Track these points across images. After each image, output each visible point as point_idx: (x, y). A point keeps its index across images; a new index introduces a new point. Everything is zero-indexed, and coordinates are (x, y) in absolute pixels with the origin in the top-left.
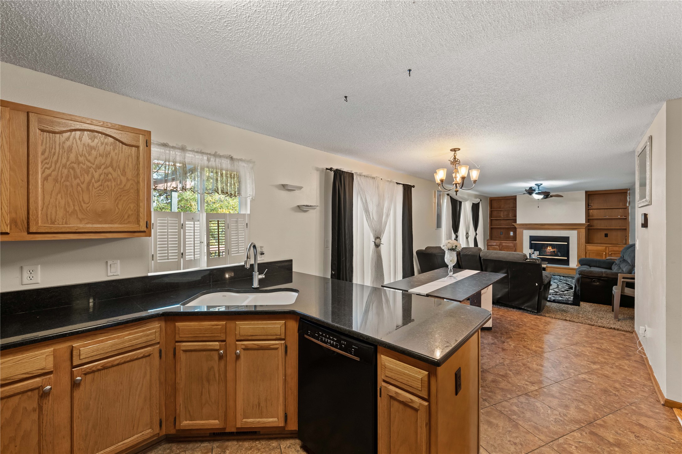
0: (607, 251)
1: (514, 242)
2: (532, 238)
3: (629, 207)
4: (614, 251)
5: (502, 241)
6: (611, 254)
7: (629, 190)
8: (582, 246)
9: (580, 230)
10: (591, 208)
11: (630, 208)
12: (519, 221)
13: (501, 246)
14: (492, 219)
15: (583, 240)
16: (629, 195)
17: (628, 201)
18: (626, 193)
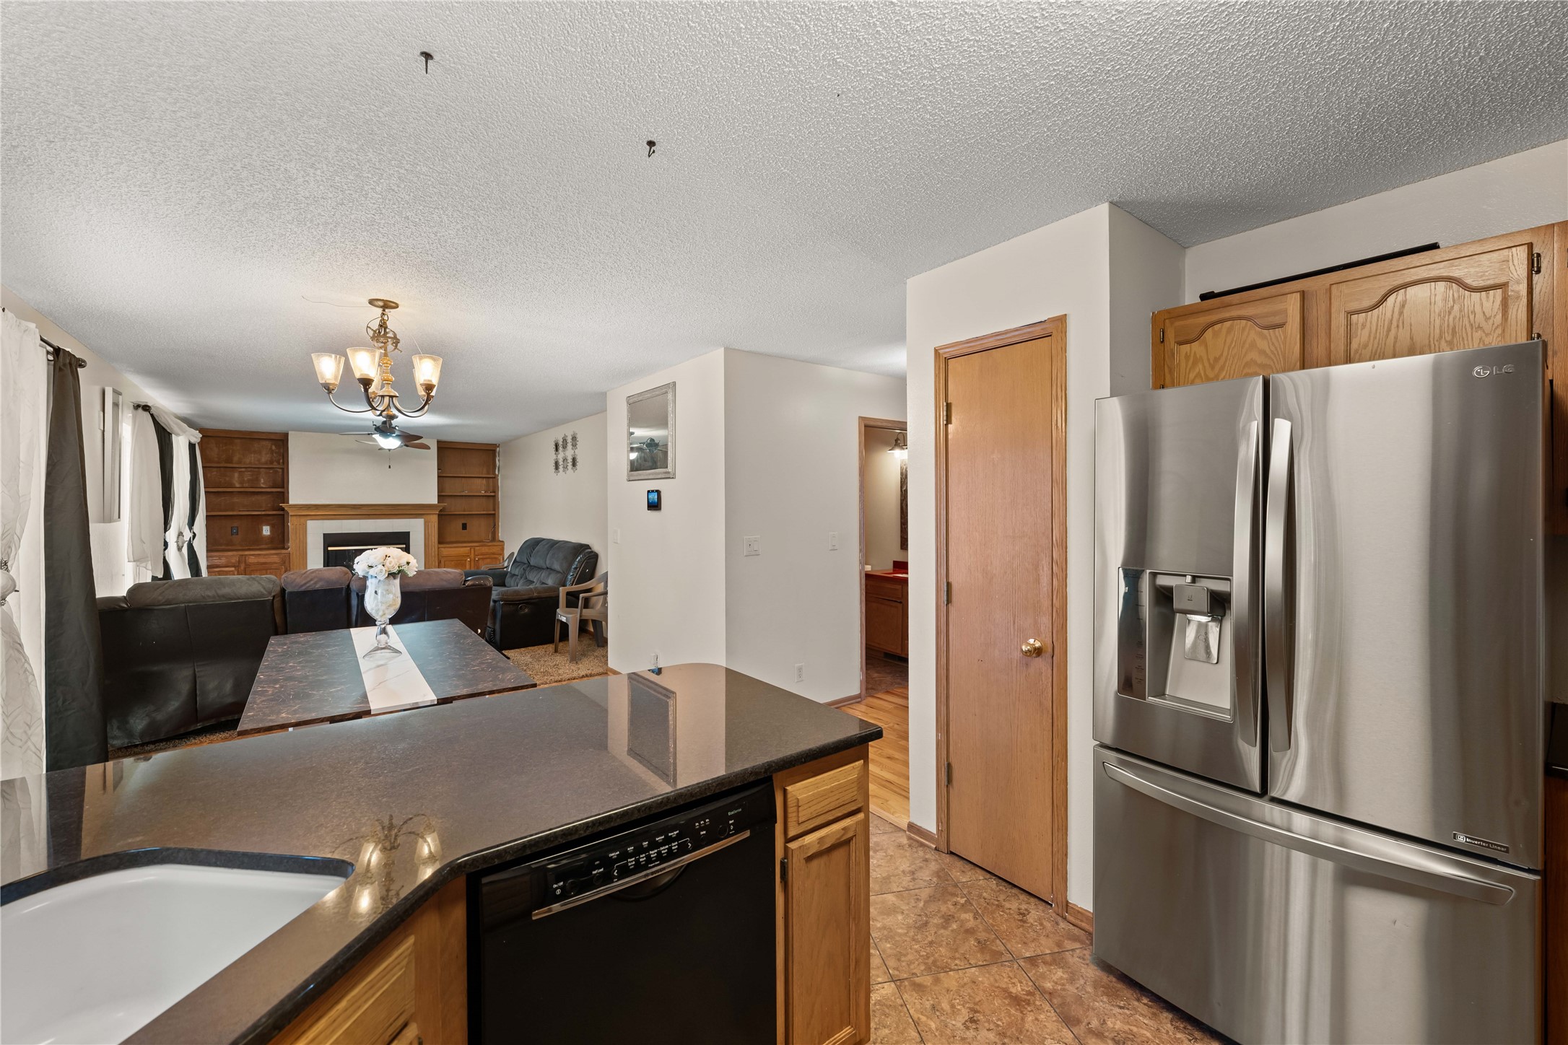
0: (472, 556)
2: (330, 539)
3: (498, 475)
4: (482, 554)
5: (247, 553)
7: (498, 447)
8: (433, 549)
9: (429, 517)
10: (443, 475)
11: (499, 478)
12: (294, 499)
13: (242, 565)
14: (209, 490)
15: (435, 538)
16: (499, 457)
17: (498, 465)
18: (493, 450)
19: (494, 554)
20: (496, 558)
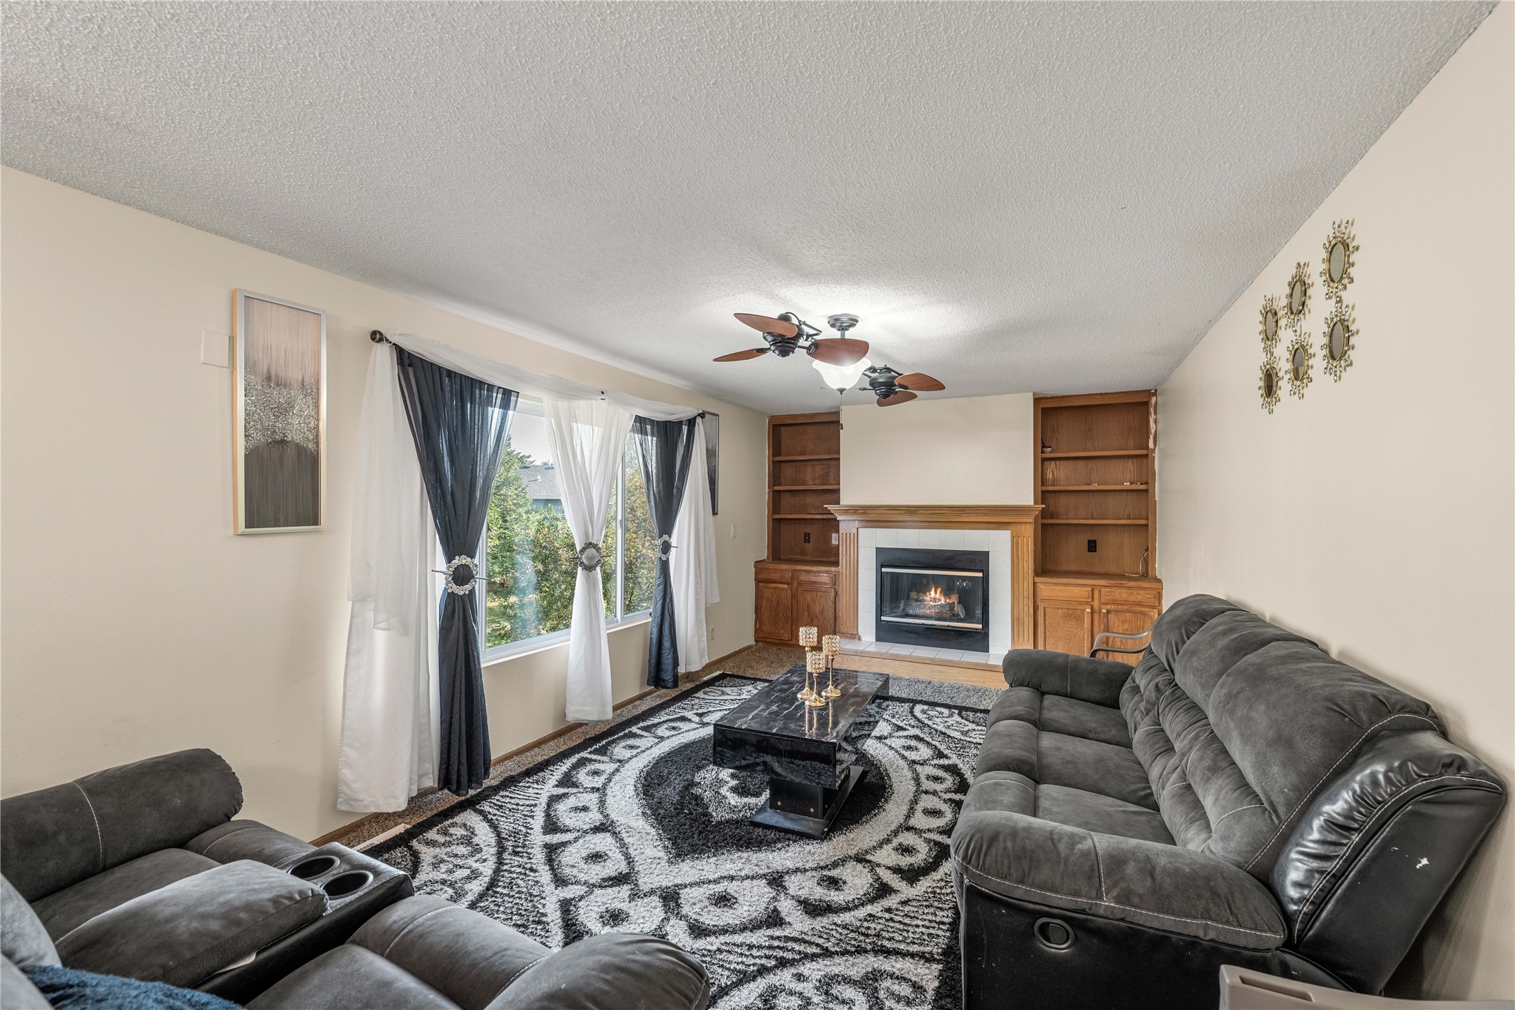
0: (1096, 603)
1: (833, 569)
2: (886, 557)
3: (1153, 450)
4: (1114, 602)
5: (799, 567)
6: (1108, 612)
7: (1155, 394)
8: (1026, 585)
9: (1018, 527)
10: (1053, 455)
11: (1157, 455)
12: (847, 498)
13: (795, 583)
14: (777, 488)
15: (1028, 564)
16: (1155, 414)
17: (1153, 431)
18: (1146, 404)
19: (1139, 604)
20: (1142, 613)
